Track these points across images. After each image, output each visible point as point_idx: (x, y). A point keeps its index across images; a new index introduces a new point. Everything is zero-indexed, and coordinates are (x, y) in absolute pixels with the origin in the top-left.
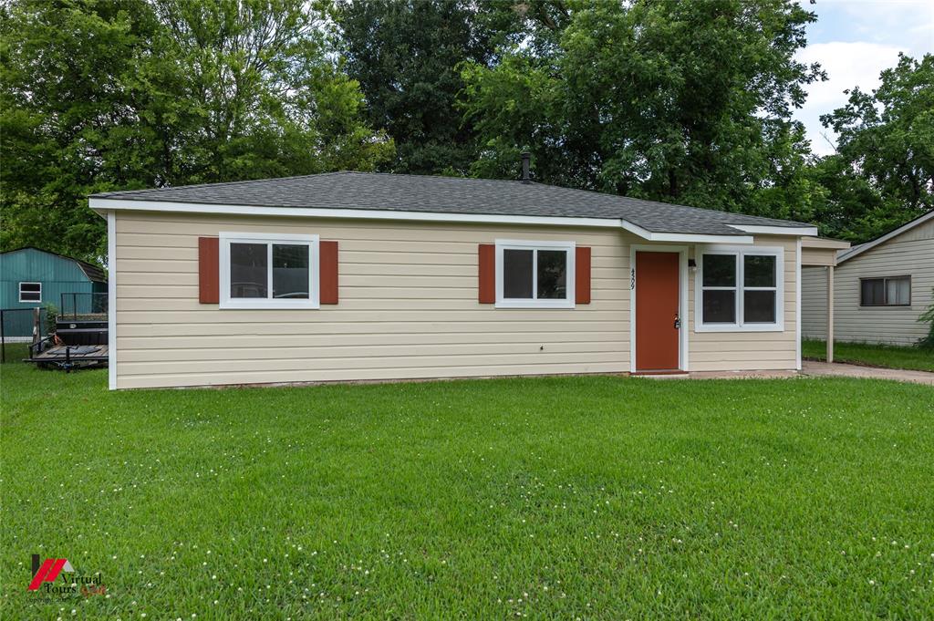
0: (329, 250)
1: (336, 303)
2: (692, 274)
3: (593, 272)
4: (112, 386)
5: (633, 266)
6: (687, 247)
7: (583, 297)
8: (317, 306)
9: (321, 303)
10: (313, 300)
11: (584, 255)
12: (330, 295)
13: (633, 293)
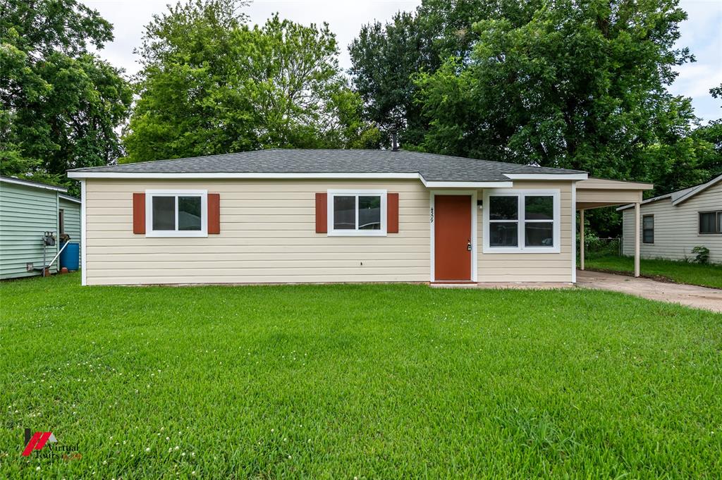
0: (214, 200)
1: (219, 233)
2: (480, 211)
3: (401, 211)
4: (84, 283)
5: (432, 205)
6: (476, 191)
7: (393, 228)
8: (206, 235)
9: (209, 233)
10: (204, 231)
11: (393, 199)
12: (214, 229)
13: (432, 225)
